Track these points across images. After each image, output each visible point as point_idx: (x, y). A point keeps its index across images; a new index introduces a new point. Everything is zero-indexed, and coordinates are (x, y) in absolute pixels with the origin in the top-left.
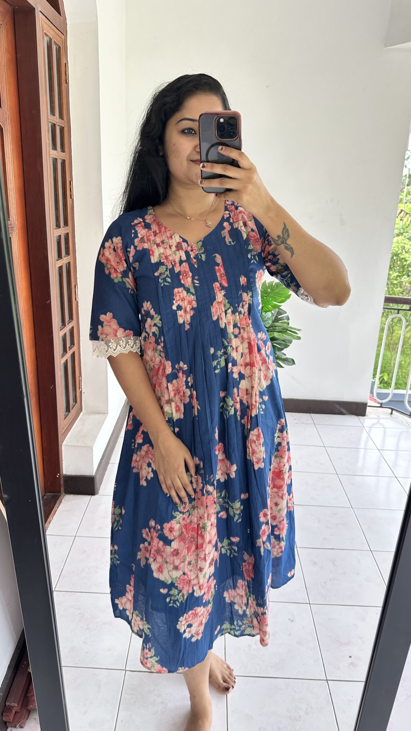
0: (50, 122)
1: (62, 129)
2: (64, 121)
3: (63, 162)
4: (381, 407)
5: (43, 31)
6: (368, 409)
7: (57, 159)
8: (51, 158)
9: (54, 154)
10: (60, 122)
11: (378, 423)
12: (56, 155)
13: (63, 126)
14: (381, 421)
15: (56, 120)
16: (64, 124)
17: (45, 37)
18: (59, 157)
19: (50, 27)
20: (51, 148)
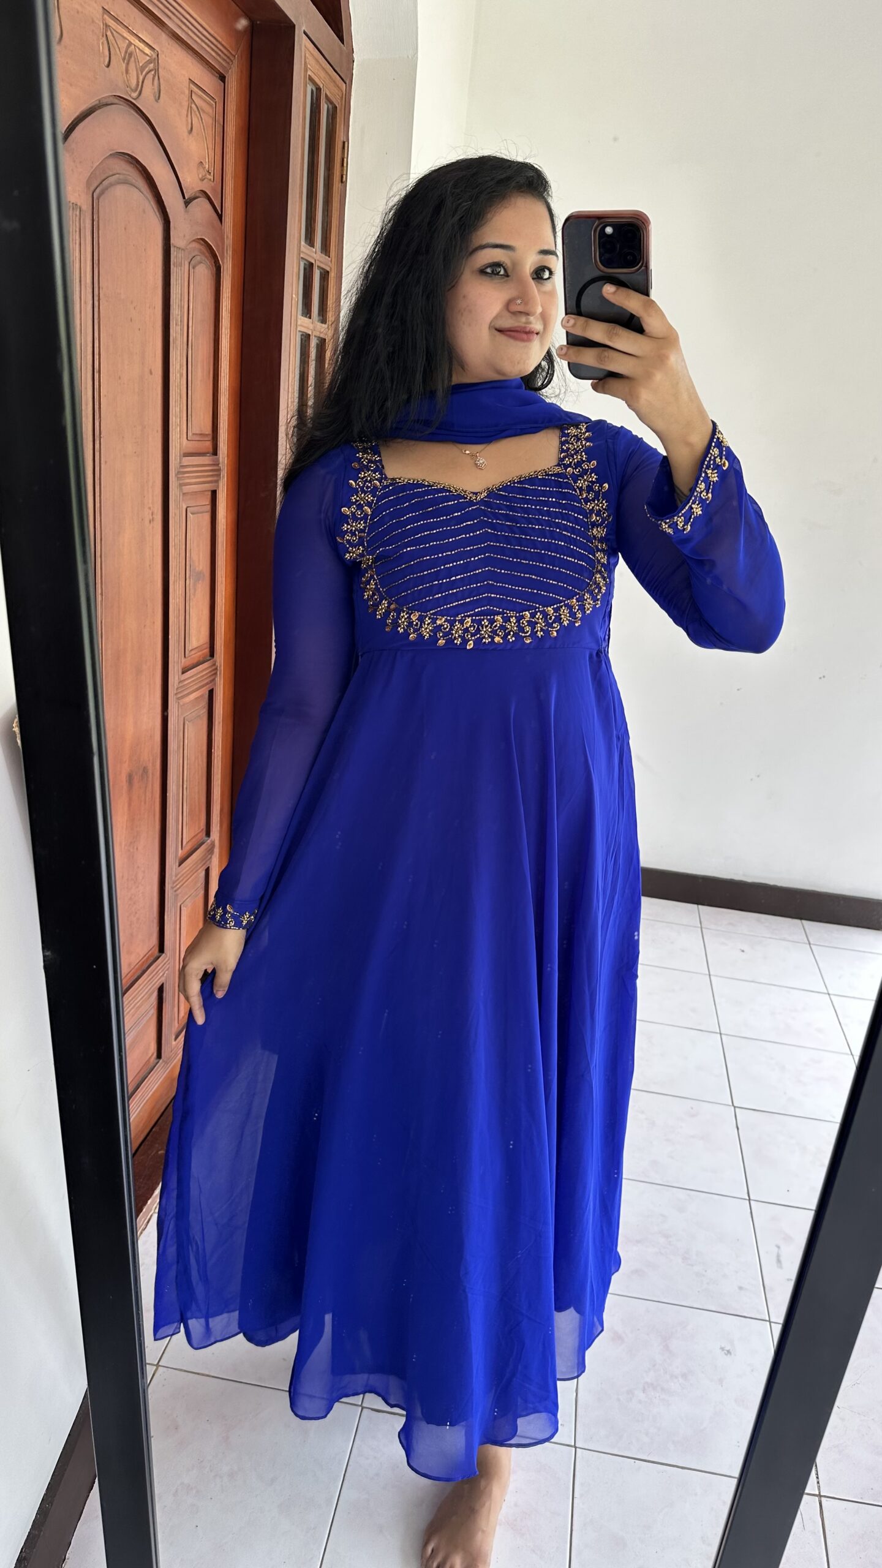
0: (302, 258)
1: (325, 275)
2: (330, 260)
3: (322, 344)
5: (306, 70)
7: (309, 335)
8: (298, 332)
9: (305, 325)
10: (321, 259)
12: (308, 328)
13: (328, 269)
15: (314, 255)
16: (330, 263)
17: (308, 85)
18: (315, 333)
19: (321, 65)
20: (301, 313)
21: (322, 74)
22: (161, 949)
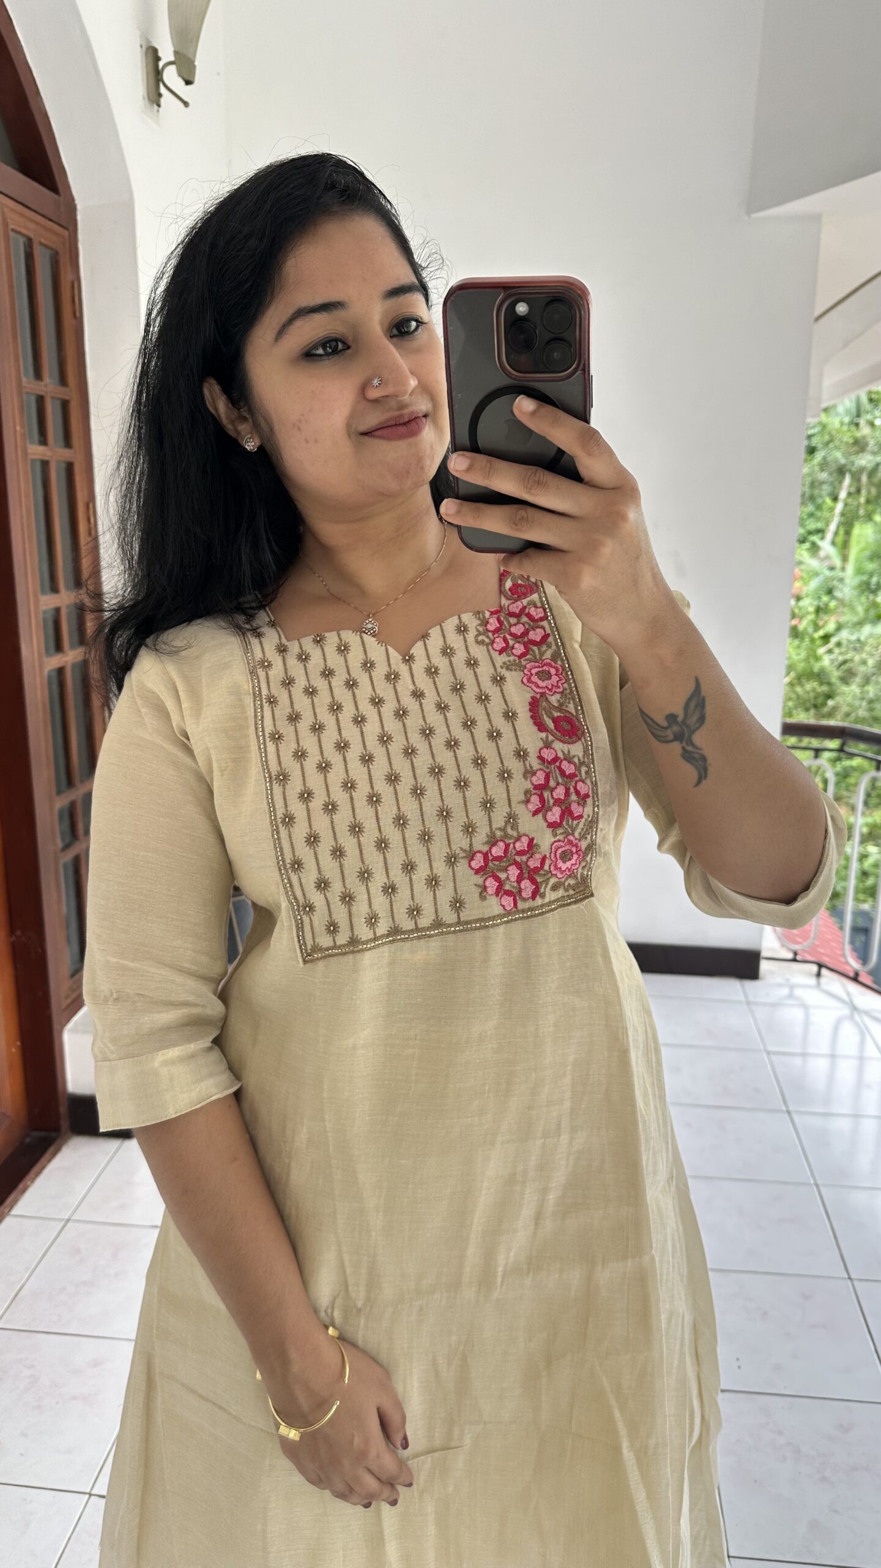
0: (27, 393)
1: (65, 405)
2: (67, 389)
3: (70, 468)
4: (794, 960)
6: (764, 966)
7: (48, 461)
8: (30, 461)
9: (41, 452)
10: (56, 391)
11: (791, 996)
12: (44, 455)
13: (67, 398)
14: (798, 992)
15: (45, 388)
16: (68, 393)
17: (11, 237)
18: (54, 457)
19: (27, 217)
20: (32, 443)
21: (32, 226)
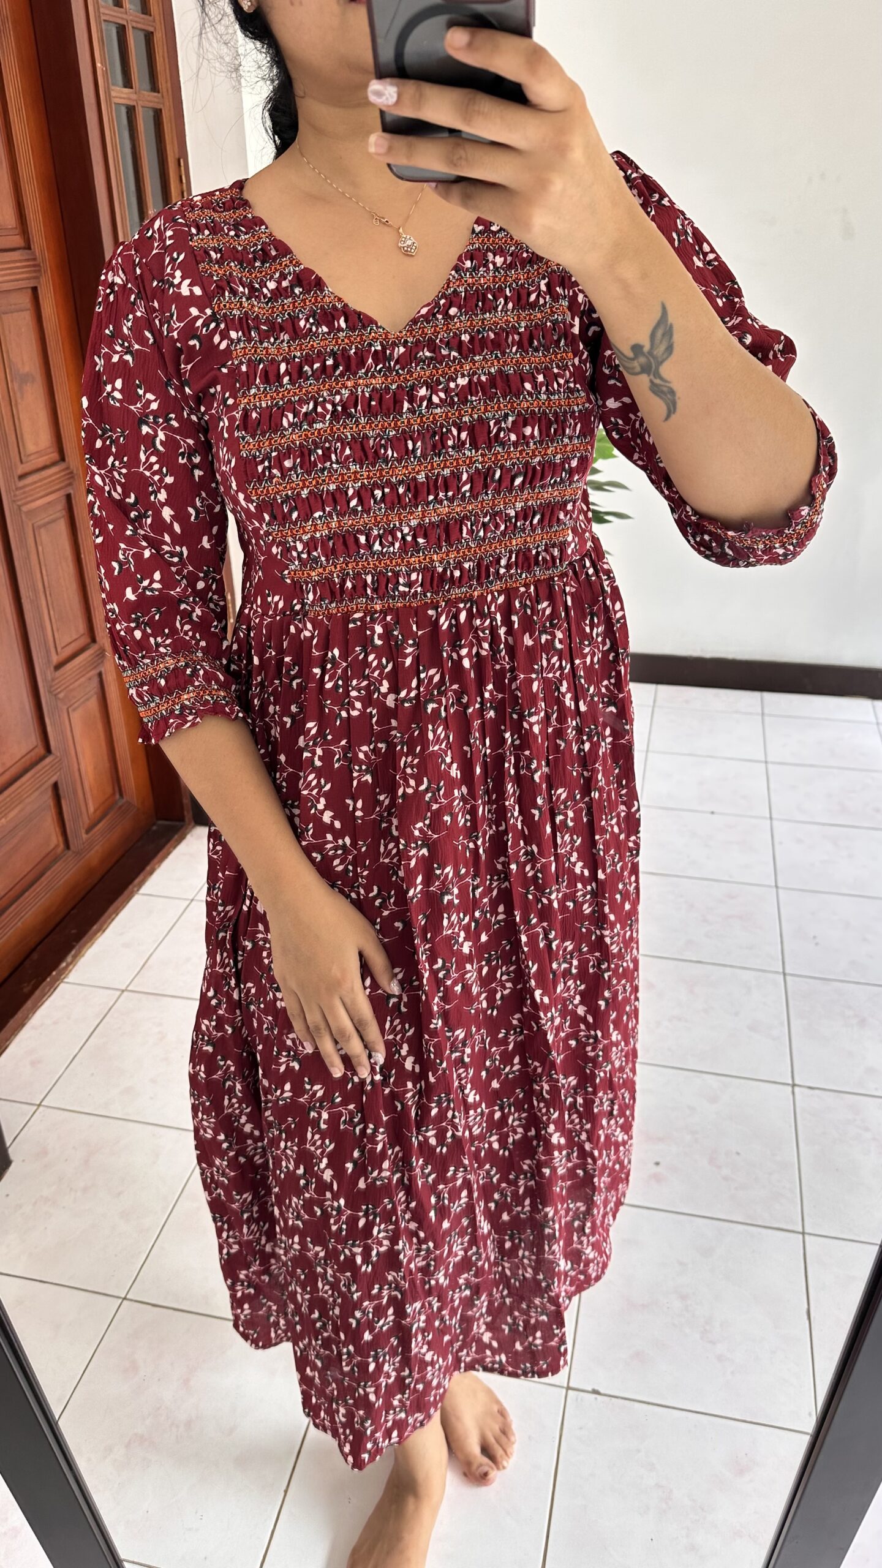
0: (105, 21)
1: (149, 37)
2: (151, 18)
3: (158, 114)
7: (134, 107)
8: (113, 105)
9: (125, 96)
10: (136, 19)
12: (129, 99)
13: (151, 29)
15: (124, 16)
16: (151, 23)
18: (140, 103)
20: (113, 84)
22: (48, 750)
